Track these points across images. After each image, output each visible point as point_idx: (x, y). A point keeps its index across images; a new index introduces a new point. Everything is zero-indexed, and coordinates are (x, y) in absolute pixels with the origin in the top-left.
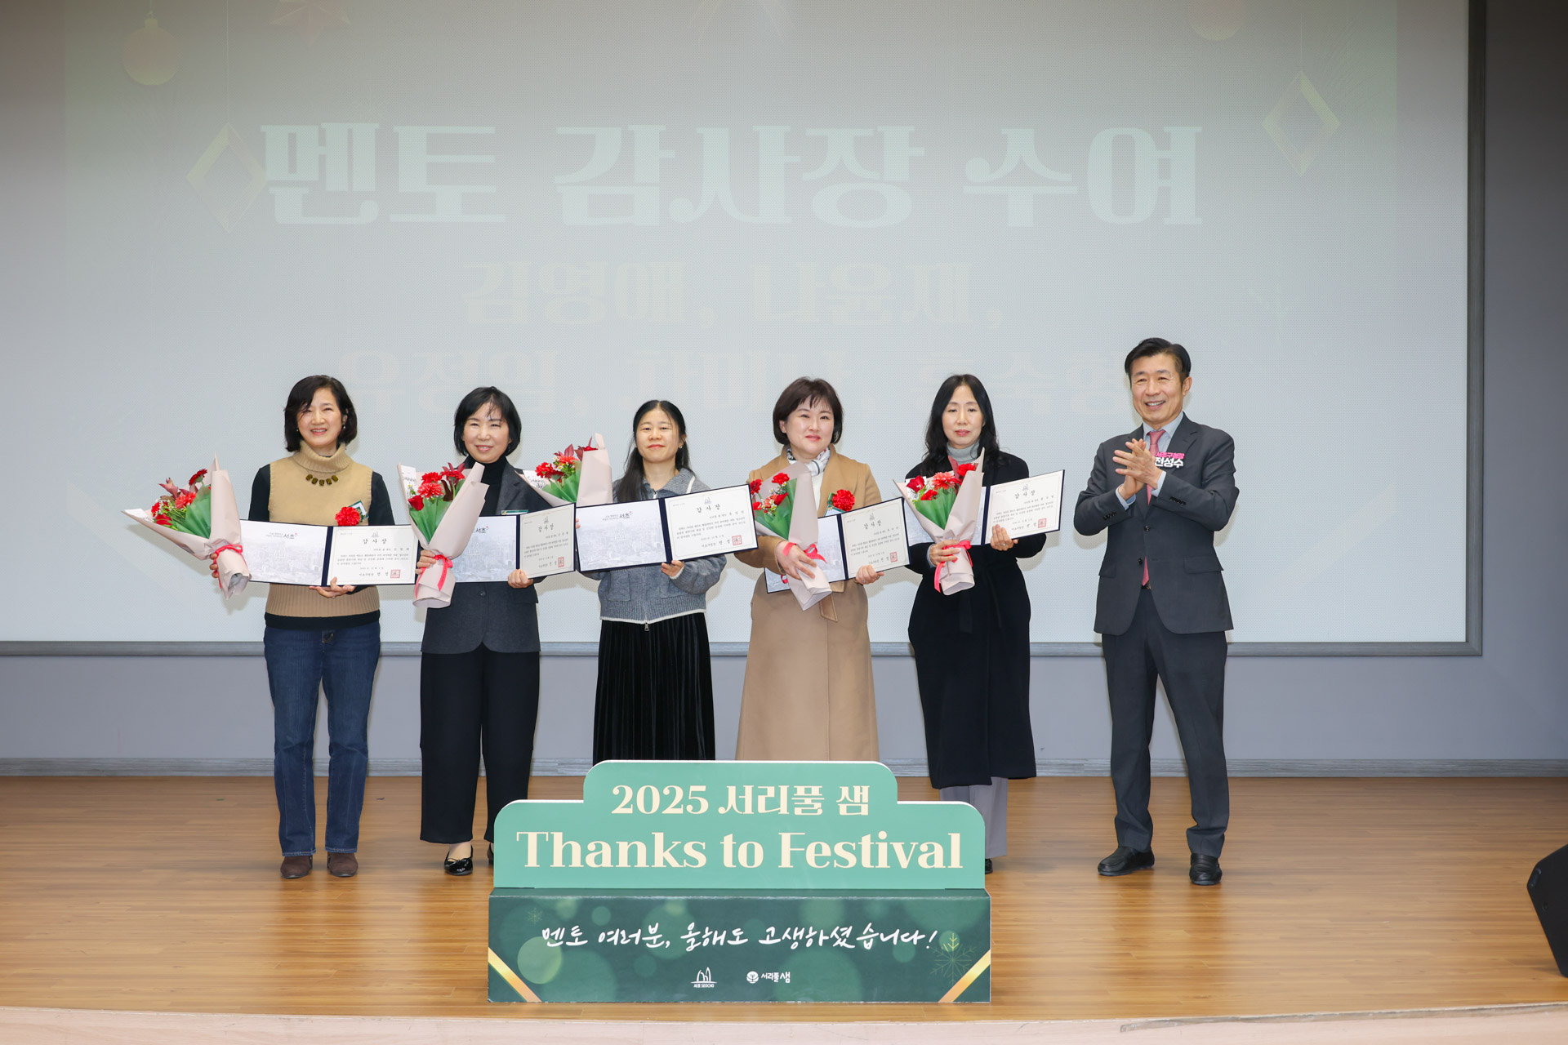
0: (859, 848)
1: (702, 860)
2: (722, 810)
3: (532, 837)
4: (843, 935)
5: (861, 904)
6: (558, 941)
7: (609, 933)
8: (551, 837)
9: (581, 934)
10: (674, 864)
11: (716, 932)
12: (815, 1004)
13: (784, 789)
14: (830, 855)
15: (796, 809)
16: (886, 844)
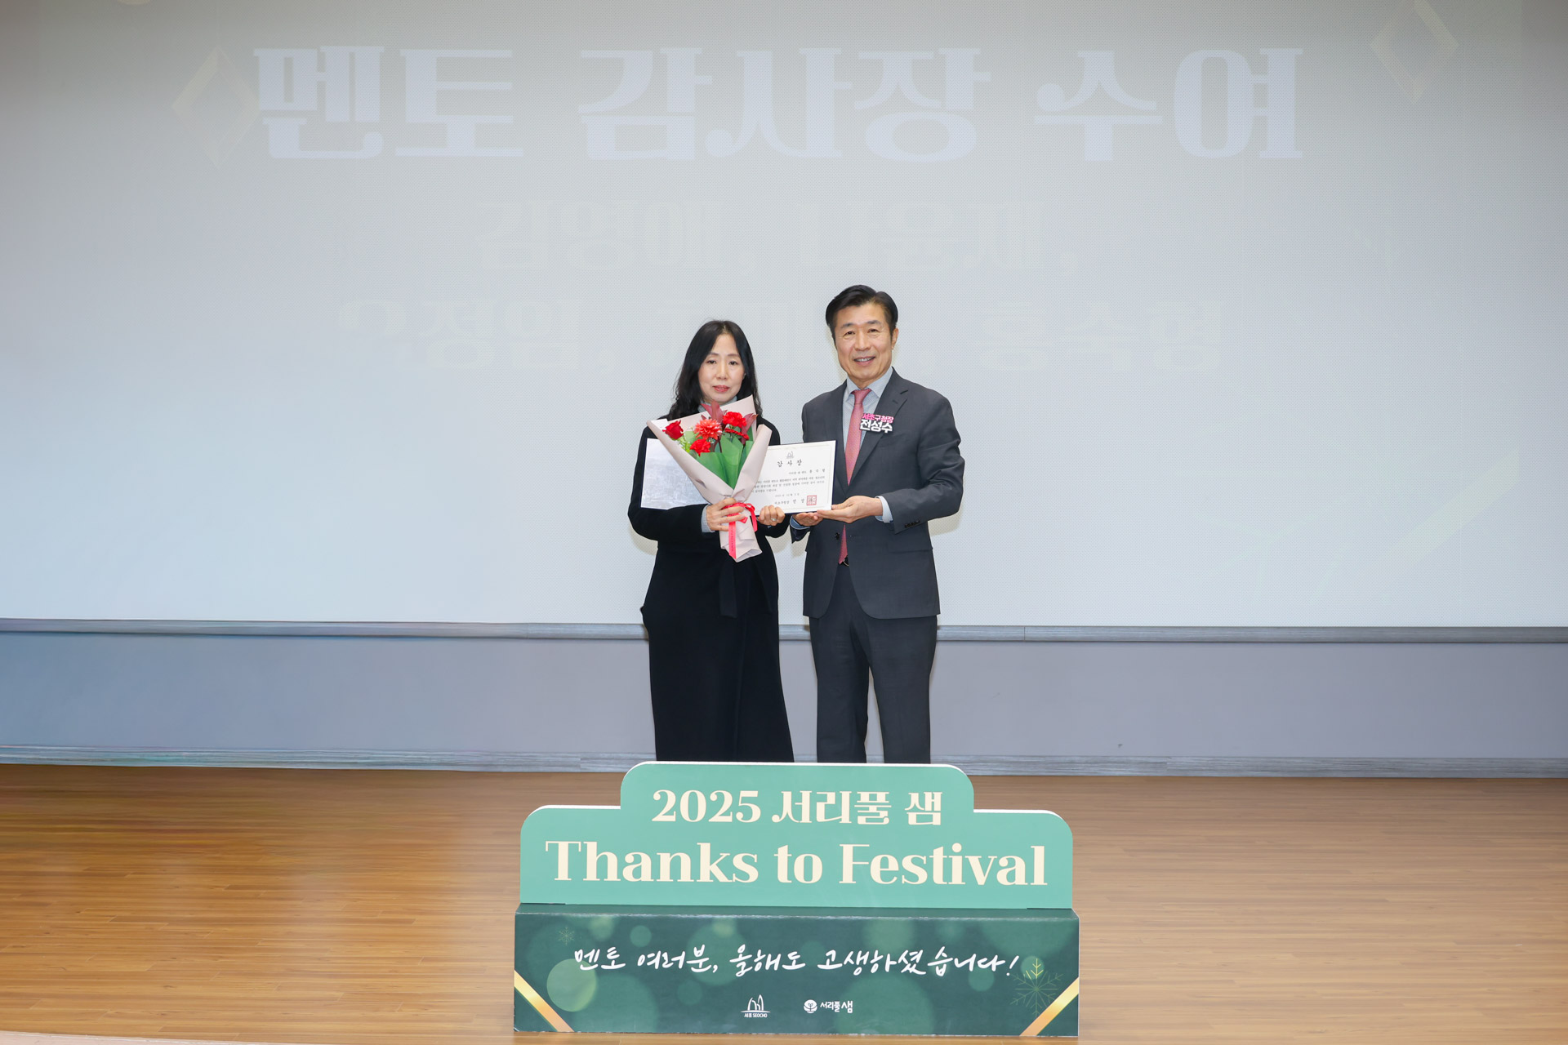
0: (930, 862)
1: (753, 874)
2: (776, 819)
3: (563, 848)
4: (912, 960)
5: (932, 925)
6: (592, 964)
7: (649, 956)
8: (585, 847)
9: (618, 956)
10: (722, 878)
11: (770, 956)
12: (881, 1037)
13: (846, 795)
14: (897, 869)
15: (859, 817)
16: (961, 857)
